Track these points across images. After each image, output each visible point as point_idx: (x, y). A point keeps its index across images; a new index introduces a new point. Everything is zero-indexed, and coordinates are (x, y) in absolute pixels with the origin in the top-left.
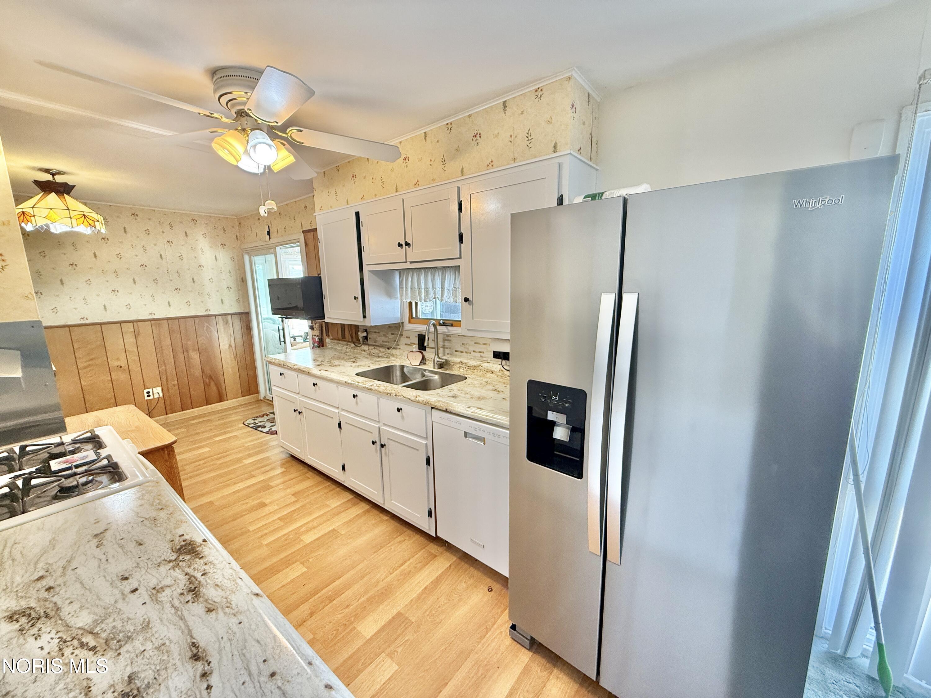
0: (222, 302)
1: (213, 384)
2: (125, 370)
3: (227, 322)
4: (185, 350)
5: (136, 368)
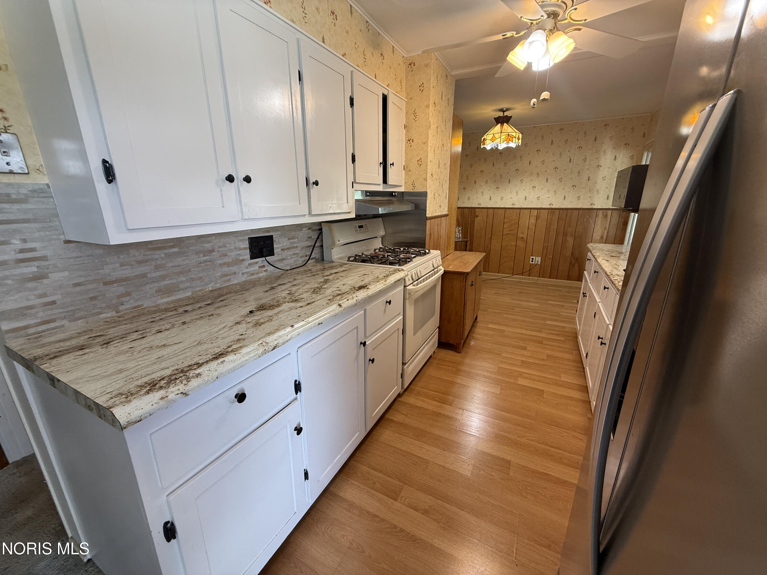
1: (577, 265)
2: (524, 241)
3: (606, 216)
5: (530, 240)
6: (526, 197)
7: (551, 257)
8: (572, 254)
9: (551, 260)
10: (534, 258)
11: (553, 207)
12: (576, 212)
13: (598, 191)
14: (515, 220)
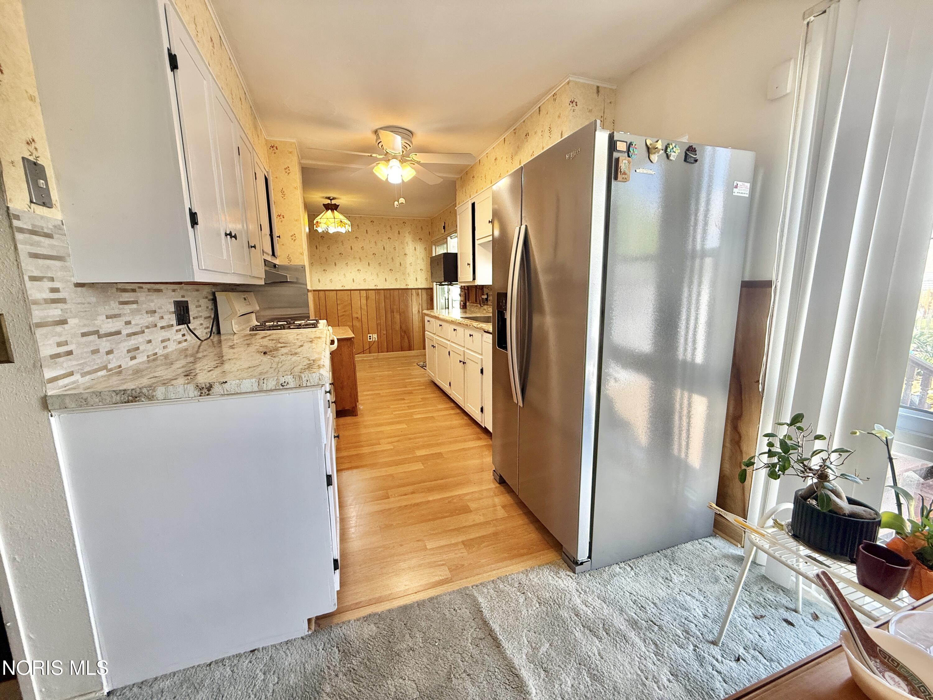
0: (416, 280)
1: (406, 337)
2: (359, 320)
3: (418, 295)
4: (392, 312)
5: (365, 320)
6: (353, 279)
7: (385, 333)
8: (401, 328)
9: (385, 336)
10: (371, 335)
11: (378, 288)
12: (396, 293)
13: (408, 274)
14: (347, 301)
